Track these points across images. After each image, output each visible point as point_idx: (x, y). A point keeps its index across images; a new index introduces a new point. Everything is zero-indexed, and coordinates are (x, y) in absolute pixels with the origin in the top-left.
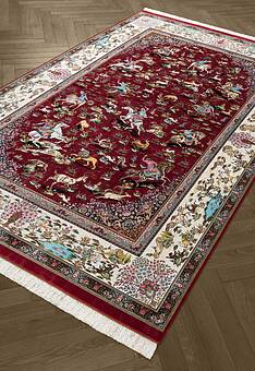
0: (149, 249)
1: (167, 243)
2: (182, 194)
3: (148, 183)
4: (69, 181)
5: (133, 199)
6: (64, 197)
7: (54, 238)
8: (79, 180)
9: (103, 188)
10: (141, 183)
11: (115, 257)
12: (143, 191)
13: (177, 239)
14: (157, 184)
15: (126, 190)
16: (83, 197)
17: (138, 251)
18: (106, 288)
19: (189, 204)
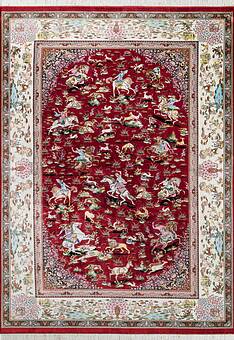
0: (201, 292)
1: (208, 283)
2: (196, 244)
3: (169, 246)
5: (169, 263)
6: (130, 284)
7: (149, 312)
8: (128, 266)
9: (146, 264)
10: (166, 249)
11: (186, 305)
12: (172, 254)
13: (212, 278)
14: (175, 243)
15: (161, 259)
16: (141, 278)
17: (196, 296)
18: (195, 323)
19: (204, 249)
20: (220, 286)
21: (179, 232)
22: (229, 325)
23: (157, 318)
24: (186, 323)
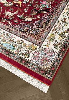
0: (45, 43)
1: (52, 39)
3: (43, 10)
4: (11, 14)
5: (37, 19)
6: (9, 22)
8: (15, 13)
9: (24, 16)
10: (40, 11)
11: (31, 48)
12: (41, 15)
13: (57, 36)
14: (47, 10)
15: (34, 16)
16: (17, 21)
17: (40, 44)
18: (27, 62)
19: (62, 18)
20: (59, 44)
21: (53, 5)
22: (49, 77)
23: (8, 48)
24: (22, 60)
